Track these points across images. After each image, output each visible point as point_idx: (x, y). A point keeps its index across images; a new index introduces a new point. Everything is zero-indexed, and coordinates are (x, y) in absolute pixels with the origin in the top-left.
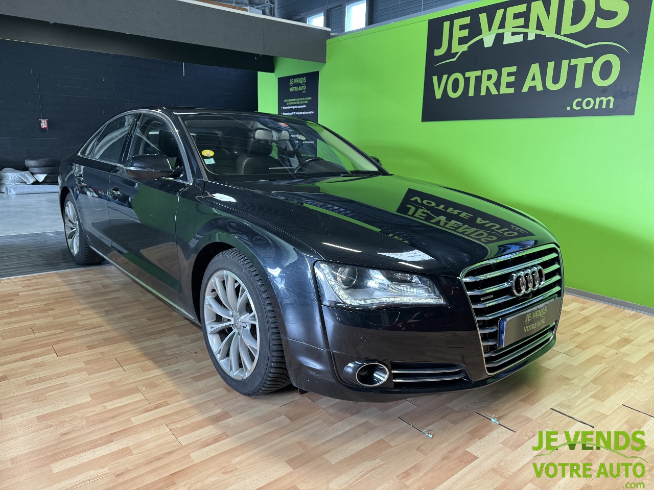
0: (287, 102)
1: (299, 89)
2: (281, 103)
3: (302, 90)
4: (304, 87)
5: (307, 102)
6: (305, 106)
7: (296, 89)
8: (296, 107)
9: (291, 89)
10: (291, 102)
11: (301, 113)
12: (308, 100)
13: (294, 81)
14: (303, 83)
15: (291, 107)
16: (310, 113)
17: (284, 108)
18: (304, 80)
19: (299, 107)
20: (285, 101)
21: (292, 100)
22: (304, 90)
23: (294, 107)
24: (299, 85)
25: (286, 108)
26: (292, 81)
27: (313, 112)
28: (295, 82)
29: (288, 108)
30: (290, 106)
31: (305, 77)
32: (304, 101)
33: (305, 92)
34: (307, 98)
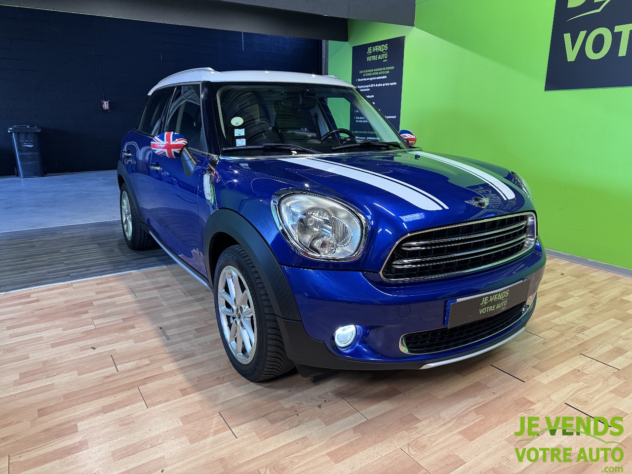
0: (364, 73)
1: (379, 58)
2: (356, 75)
3: (383, 59)
4: (385, 56)
5: (388, 72)
6: (386, 77)
7: (375, 58)
8: (374, 78)
9: (369, 59)
10: (369, 73)
11: (380, 85)
12: (390, 70)
13: (372, 49)
14: (384, 51)
15: (368, 79)
16: (392, 84)
17: (359, 80)
18: (386, 47)
19: (377, 78)
20: (361, 72)
21: (371, 71)
22: (385, 59)
23: (371, 79)
24: (380, 53)
25: (362, 80)
26: (370, 49)
27: (395, 84)
28: (374, 50)
29: (365, 79)
30: (366, 77)
31: (387, 44)
32: (384, 71)
33: (385, 61)
34: (388, 68)
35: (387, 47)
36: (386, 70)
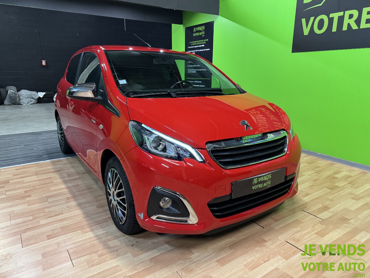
0: (191, 43)
1: (200, 34)
2: (187, 44)
3: (202, 35)
4: (203, 33)
6: (203, 46)
7: (197, 34)
8: (198, 46)
9: (194, 35)
10: (194, 43)
11: (201, 50)
14: (203, 30)
15: (194, 47)
16: (207, 50)
17: (189, 47)
21: (196, 42)
23: (196, 47)
24: (200, 31)
25: (191, 47)
26: (195, 29)
27: (209, 49)
28: (197, 29)
31: (204, 26)
32: (203, 42)
33: (204, 36)
34: (205, 40)
35: (204, 28)
36: (204, 41)
